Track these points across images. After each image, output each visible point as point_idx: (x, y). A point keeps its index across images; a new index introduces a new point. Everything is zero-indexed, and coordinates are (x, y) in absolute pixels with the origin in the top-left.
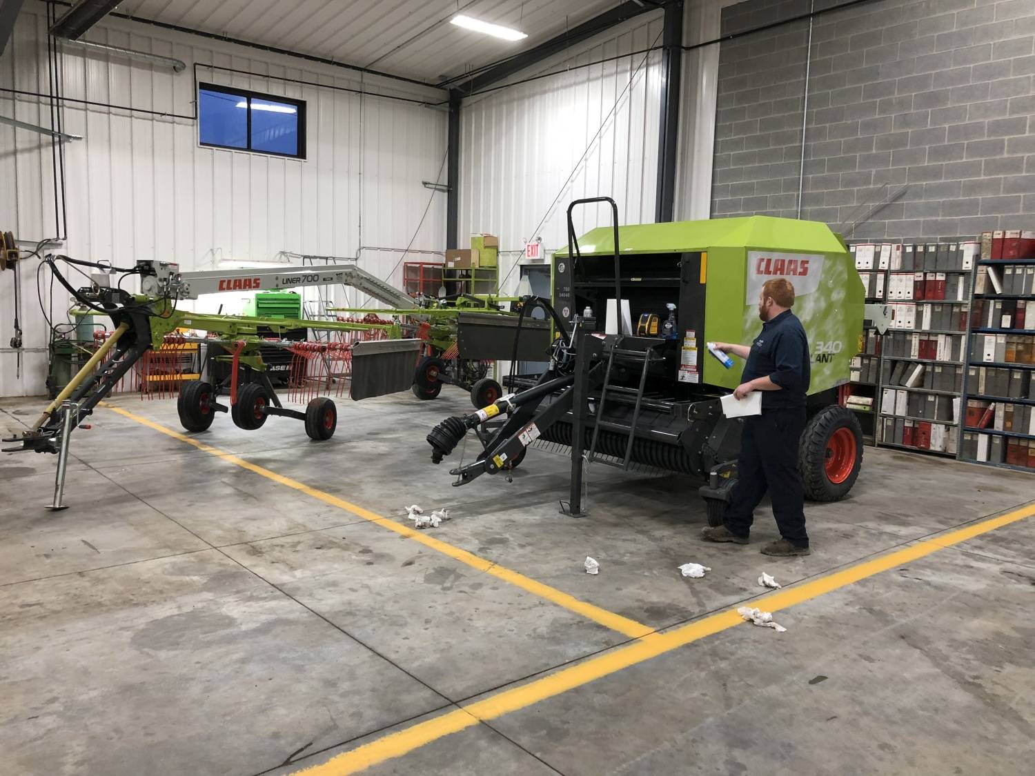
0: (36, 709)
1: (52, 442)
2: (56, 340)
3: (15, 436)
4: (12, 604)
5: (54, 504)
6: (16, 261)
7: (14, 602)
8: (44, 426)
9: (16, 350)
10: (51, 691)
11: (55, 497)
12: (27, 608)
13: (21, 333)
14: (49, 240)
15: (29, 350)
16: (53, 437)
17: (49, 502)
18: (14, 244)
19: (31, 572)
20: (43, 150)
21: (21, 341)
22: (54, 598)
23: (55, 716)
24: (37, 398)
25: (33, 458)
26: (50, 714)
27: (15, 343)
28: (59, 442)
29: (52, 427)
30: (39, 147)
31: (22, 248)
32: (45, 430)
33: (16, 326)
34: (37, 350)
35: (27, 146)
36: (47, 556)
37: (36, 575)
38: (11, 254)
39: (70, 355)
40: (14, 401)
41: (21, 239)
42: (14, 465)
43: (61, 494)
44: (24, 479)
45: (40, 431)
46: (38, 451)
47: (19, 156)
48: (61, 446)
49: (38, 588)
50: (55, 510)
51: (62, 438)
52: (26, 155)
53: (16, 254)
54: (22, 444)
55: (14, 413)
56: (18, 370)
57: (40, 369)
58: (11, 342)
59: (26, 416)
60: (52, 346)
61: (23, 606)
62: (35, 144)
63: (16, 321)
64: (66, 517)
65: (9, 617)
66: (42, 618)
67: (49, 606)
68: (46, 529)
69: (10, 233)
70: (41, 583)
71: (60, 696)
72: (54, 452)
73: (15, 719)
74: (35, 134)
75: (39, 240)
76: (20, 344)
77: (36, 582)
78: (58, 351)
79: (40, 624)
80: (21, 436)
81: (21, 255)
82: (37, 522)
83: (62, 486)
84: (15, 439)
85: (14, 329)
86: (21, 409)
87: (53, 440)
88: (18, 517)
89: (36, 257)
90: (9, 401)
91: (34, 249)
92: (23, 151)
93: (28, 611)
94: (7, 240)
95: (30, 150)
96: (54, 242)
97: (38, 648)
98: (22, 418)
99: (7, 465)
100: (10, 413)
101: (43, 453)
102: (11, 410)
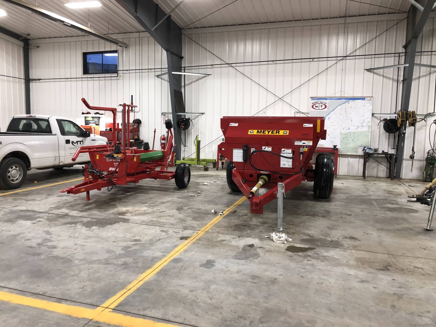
0: (421, 313)
1: (429, 201)
2: (429, 156)
3: (413, 196)
4: (411, 265)
5: (427, 227)
6: (416, 123)
7: (411, 264)
8: (425, 193)
9: (411, 159)
10: (427, 307)
11: (428, 224)
12: (417, 269)
13: (414, 153)
14: (430, 113)
15: (417, 160)
16: (429, 199)
17: (425, 226)
18: (415, 115)
19: (418, 254)
20: (431, 75)
21: (414, 156)
22: (428, 268)
23: (429, 319)
24: (418, 180)
25: (418, 206)
26: (427, 317)
27: (412, 157)
28: (432, 201)
29: (429, 194)
30: (430, 74)
31: (418, 117)
32: (426, 195)
33: (413, 150)
34: (420, 160)
35: (425, 74)
36: (425, 249)
37: (420, 256)
38: (413, 120)
39: (434, 163)
40: (409, 181)
41: (418, 114)
42: (409, 208)
43: (431, 224)
44: (414, 214)
45: (423, 195)
46: (422, 203)
47: (421, 79)
48: (432, 203)
49: (421, 261)
50: (427, 230)
51: (433, 200)
52: (424, 78)
53: (416, 120)
54: (415, 199)
55: (408, 186)
56: (412, 168)
57: (420, 168)
58: (410, 156)
59: (413, 188)
60: (427, 159)
61: (415, 267)
62: (428, 73)
63: (413, 148)
64: (432, 234)
65: (409, 270)
66: (423, 275)
67: (426, 271)
68: (423, 238)
69: (414, 111)
70: (422, 260)
71: (431, 311)
72: (429, 205)
73: (412, 313)
74: (428, 69)
75: (425, 113)
76: (414, 157)
77: (420, 259)
78: (430, 161)
79: (422, 277)
80: (416, 196)
81: (418, 120)
82: (419, 233)
83: (431, 220)
84: (413, 197)
85: (412, 151)
86: (412, 184)
87: (429, 200)
88: (411, 229)
89: (424, 121)
90: (406, 181)
91: (423, 117)
92: (423, 76)
93: (418, 270)
94: (412, 114)
95: (426, 76)
96: (432, 114)
97: (422, 287)
98: (412, 189)
99: (406, 207)
100: (407, 186)
101: (423, 205)
102: (407, 184)
